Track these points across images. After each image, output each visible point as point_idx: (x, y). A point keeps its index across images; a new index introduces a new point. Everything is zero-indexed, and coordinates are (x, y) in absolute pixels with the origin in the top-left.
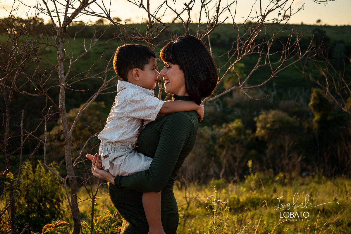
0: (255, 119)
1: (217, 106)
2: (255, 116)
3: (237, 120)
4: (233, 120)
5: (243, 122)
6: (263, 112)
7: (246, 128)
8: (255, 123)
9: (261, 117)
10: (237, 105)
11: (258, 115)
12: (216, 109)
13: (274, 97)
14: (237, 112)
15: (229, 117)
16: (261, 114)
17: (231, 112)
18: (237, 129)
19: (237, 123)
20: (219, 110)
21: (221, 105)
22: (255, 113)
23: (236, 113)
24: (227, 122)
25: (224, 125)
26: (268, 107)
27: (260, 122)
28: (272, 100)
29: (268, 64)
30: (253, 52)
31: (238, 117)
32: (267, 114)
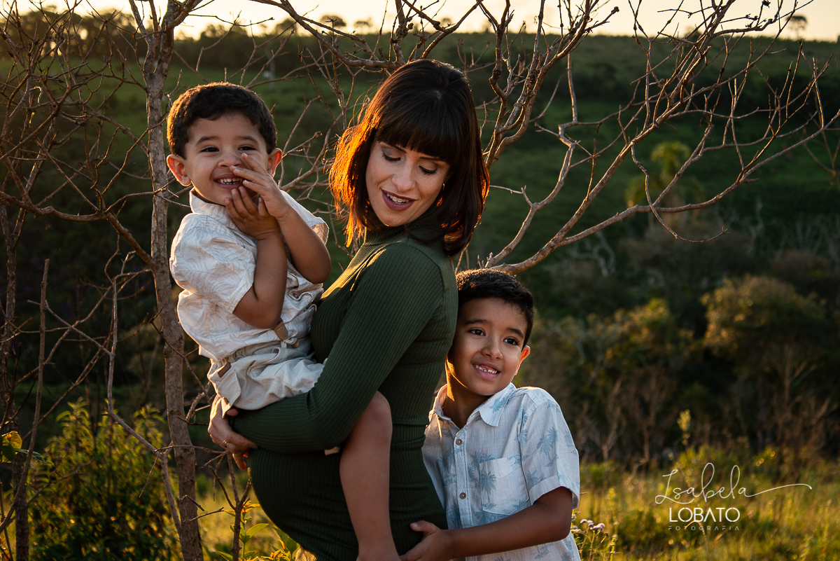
0: (705, 299)
1: (602, 262)
2: (703, 292)
3: (654, 302)
4: (643, 302)
5: (672, 308)
6: (726, 281)
7: (680, 325)
8: (704, 309)
9: (720, 294)
10: (656, 261)
11: (711, 290)
12: (598, 271)
14: (656, 278)
15: (634, 291)
16: (722, 286)
17: (640, 279)
18: (653, 325)
19: (654, 310)
20: (605, 272)
21: (612, 260)
22: (704, 283)
23: (651, 281)
24: (628, 305)
25: (618, 315)
26: (738, 268)
27: (715, 308)
28: (750, 249)
29: (731, 144)
30: (689, 109)
31: (659, 294)
32: (736, 287)
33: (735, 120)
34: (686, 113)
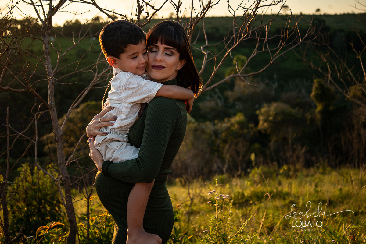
0: (258, 112)
1: (219, 101)
2: (256, 110)
3: (239, 114)
4: (235, 115)
5: (246, 116)
6: (265, 105)
7: (249, 122)
8: (257, 116)
9: (263, 110)
10: (239, 99)
11: (259, 109)
12: (217, 104)
13: (276, 90)
14: (239, 105)
15: (231, 111)
16: (264, 107)
17: (233, 106)
18: (240, 123)
19: (239, 117)
20: (220, 104)
21: (223, 100)
22: (257, 106)
23: (237, 107)
24: (229, 116)
25: (226, 120)
26: (270, 100)
27: (262, 114)
28: (273, 93)
29: (266, 50)
31: (240, 111)
32: (269, 107)
33: (268, 40)
34: (249, 38)
